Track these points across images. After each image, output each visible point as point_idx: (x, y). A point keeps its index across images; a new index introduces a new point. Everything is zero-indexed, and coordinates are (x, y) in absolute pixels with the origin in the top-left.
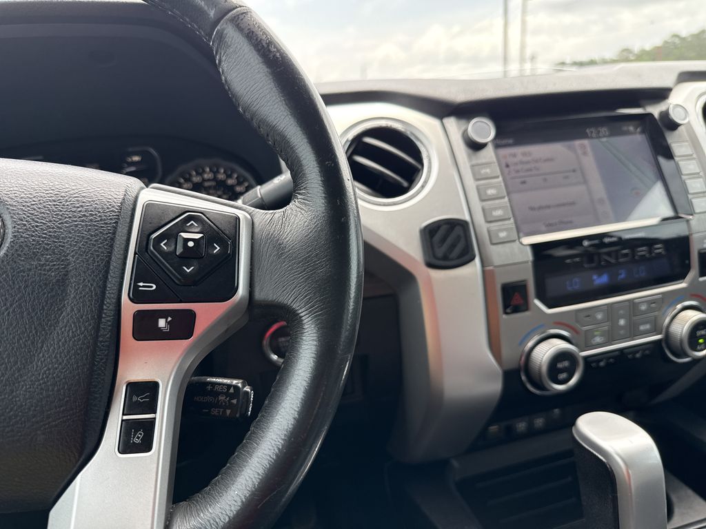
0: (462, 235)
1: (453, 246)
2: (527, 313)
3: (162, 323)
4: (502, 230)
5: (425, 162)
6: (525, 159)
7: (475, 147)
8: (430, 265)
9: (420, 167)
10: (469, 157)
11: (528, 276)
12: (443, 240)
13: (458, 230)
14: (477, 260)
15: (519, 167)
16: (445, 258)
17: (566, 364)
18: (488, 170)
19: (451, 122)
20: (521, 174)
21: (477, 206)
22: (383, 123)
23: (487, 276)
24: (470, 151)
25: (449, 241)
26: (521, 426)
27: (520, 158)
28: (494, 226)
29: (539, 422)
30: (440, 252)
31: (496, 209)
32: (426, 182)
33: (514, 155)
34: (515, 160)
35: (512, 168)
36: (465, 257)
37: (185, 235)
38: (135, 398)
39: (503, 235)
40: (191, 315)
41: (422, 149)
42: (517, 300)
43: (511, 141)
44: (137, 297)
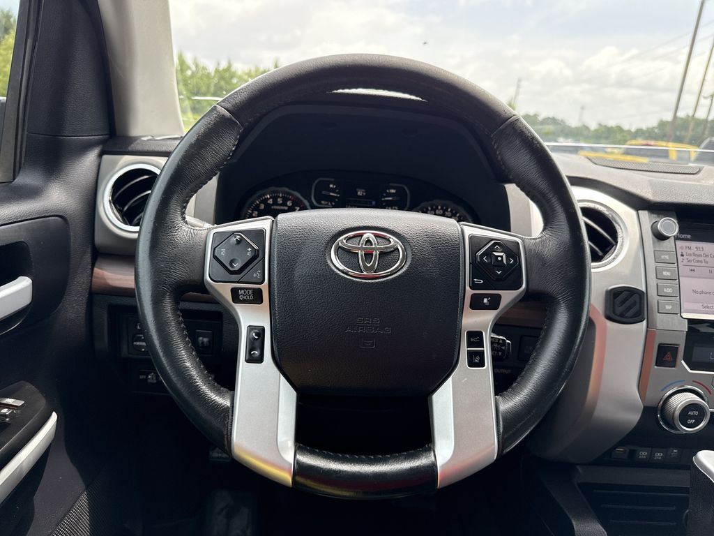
0: (638, 300)
1: (630, 308)
2: (673, 368)
3: (485, 300)
4: (668, 304)
5: (620, 240)
6: (698, 252)
7: (660, 237)
8: (609, 318)
9: (614, 243)
10: (654, 243)
11: (681, 342)
12: (623, 302)
13: (636, 297)
14: (645, 322)
15: (692, 258)
16: (622, 315)
17: (696, 413)
18: (667, 257)
19: (644, 214)
20: (693, 264)
21: (653, 282)
22: (592, 205)
23: (649, 335)
24: (656, 240)
25: (627, 304)
26: (643, 454)
27: (694, 250)
28: (662, 300)
29: (659, 455)
30: (619, 310)
31: (667, 287)
32: (617, 256)
33: (690, 248)
34: (689, 252)
35: (685, 257)
36: (636, 318)
37: (496, 254)
38: (472, 340)
39: (668, 307)
40: (499, 297)
41: (619, 231)
42: (668, 357)
43: (689, 237)
44: (473, 287)
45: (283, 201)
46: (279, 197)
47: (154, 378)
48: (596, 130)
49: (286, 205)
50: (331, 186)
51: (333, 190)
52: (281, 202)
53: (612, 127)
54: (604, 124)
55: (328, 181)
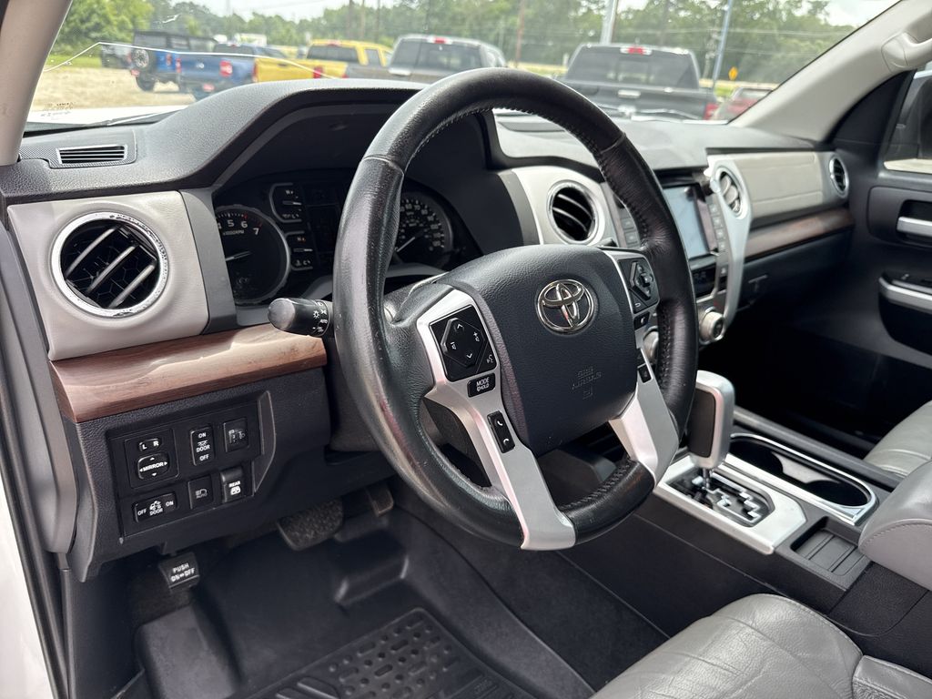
3: (642, 321)
5: (595, 214)
24: (618, 208)
41: (593, 206)
45: (234, 222)
46: (228, 218)
47: (159, 507)
48: (251, 21)
49: (241, 228)
50: (288, 192)
51: (291, 198)
52: (233, 225)
53: (271, 17)
54: (260, 12)
55: (283, 187)
